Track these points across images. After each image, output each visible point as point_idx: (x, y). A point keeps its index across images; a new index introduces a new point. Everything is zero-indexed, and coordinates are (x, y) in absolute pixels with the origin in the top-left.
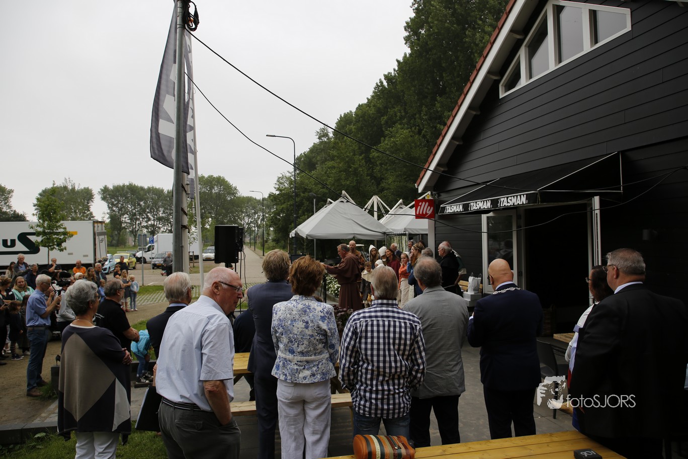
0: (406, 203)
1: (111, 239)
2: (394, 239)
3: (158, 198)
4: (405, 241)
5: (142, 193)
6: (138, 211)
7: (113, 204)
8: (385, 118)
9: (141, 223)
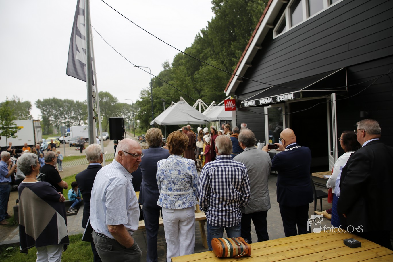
0: (217, 103)
1: (44, 130)
2: (211, 123)
3: (71, 106)
4: (218, 124)
5: (61, 103)
6: (59, 114)
7: (44, 110)
8: (202, 55)
9: (61, 121)
